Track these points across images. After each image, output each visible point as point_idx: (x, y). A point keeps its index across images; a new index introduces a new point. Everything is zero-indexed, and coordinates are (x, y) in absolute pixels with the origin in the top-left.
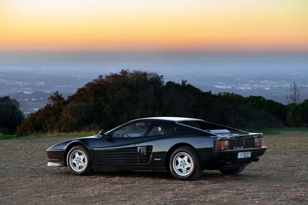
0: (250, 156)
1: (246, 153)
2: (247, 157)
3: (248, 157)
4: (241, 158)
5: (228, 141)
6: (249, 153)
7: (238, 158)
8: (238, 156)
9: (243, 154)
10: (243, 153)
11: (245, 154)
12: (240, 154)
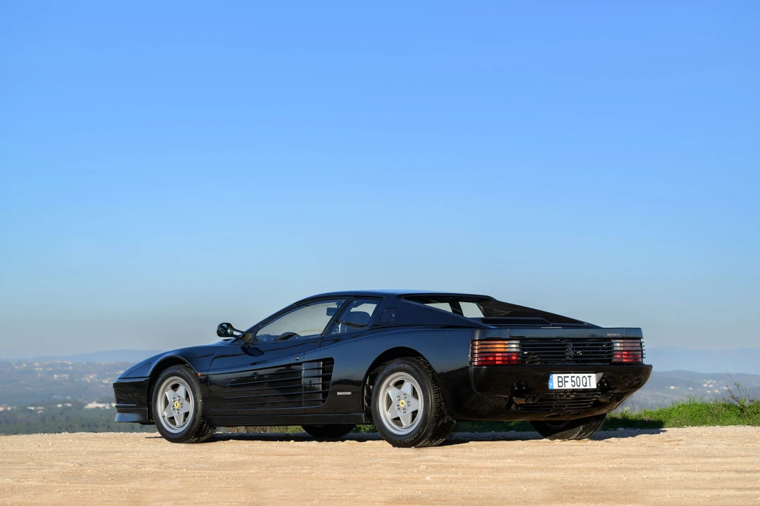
0: (593, 385)
1: (581, 375)
2: (582, 387)
3: (588, 387)
4: (563, 388)
5: (515, 342)
6: (590, 377)
7: (550, 388)
8: (551, 385)
9: (569, 379)
10: (570, 375)
11: (573, 379)
12: (558, 377)
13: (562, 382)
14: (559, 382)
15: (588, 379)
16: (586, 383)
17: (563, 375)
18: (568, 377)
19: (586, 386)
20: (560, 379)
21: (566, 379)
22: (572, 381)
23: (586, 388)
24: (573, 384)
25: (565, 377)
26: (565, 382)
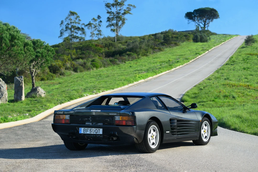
0: (101, 133)
1: (95, 129)
2: (95, 133)
3: (98, 133)
4: (86, 133)
5: (68, 115)
6: (99, 130)
7: (80, 133)
8: (80, 132)
9: (89, 130)
10: (89, 129)
11: (91, 130)
12: (84, 129)
13: (85, 131)
14: (84, 131)
15: (98, 130)
16: (97, 132)
17: (86, 129)
18: (88, 129)
19: (97, 133)
20: (85, 130)
21: (87, 130)
22: (90, 131)
23: (97, 134)
24: (91, 132)
25: (87, 129)
26: (87, 131)
